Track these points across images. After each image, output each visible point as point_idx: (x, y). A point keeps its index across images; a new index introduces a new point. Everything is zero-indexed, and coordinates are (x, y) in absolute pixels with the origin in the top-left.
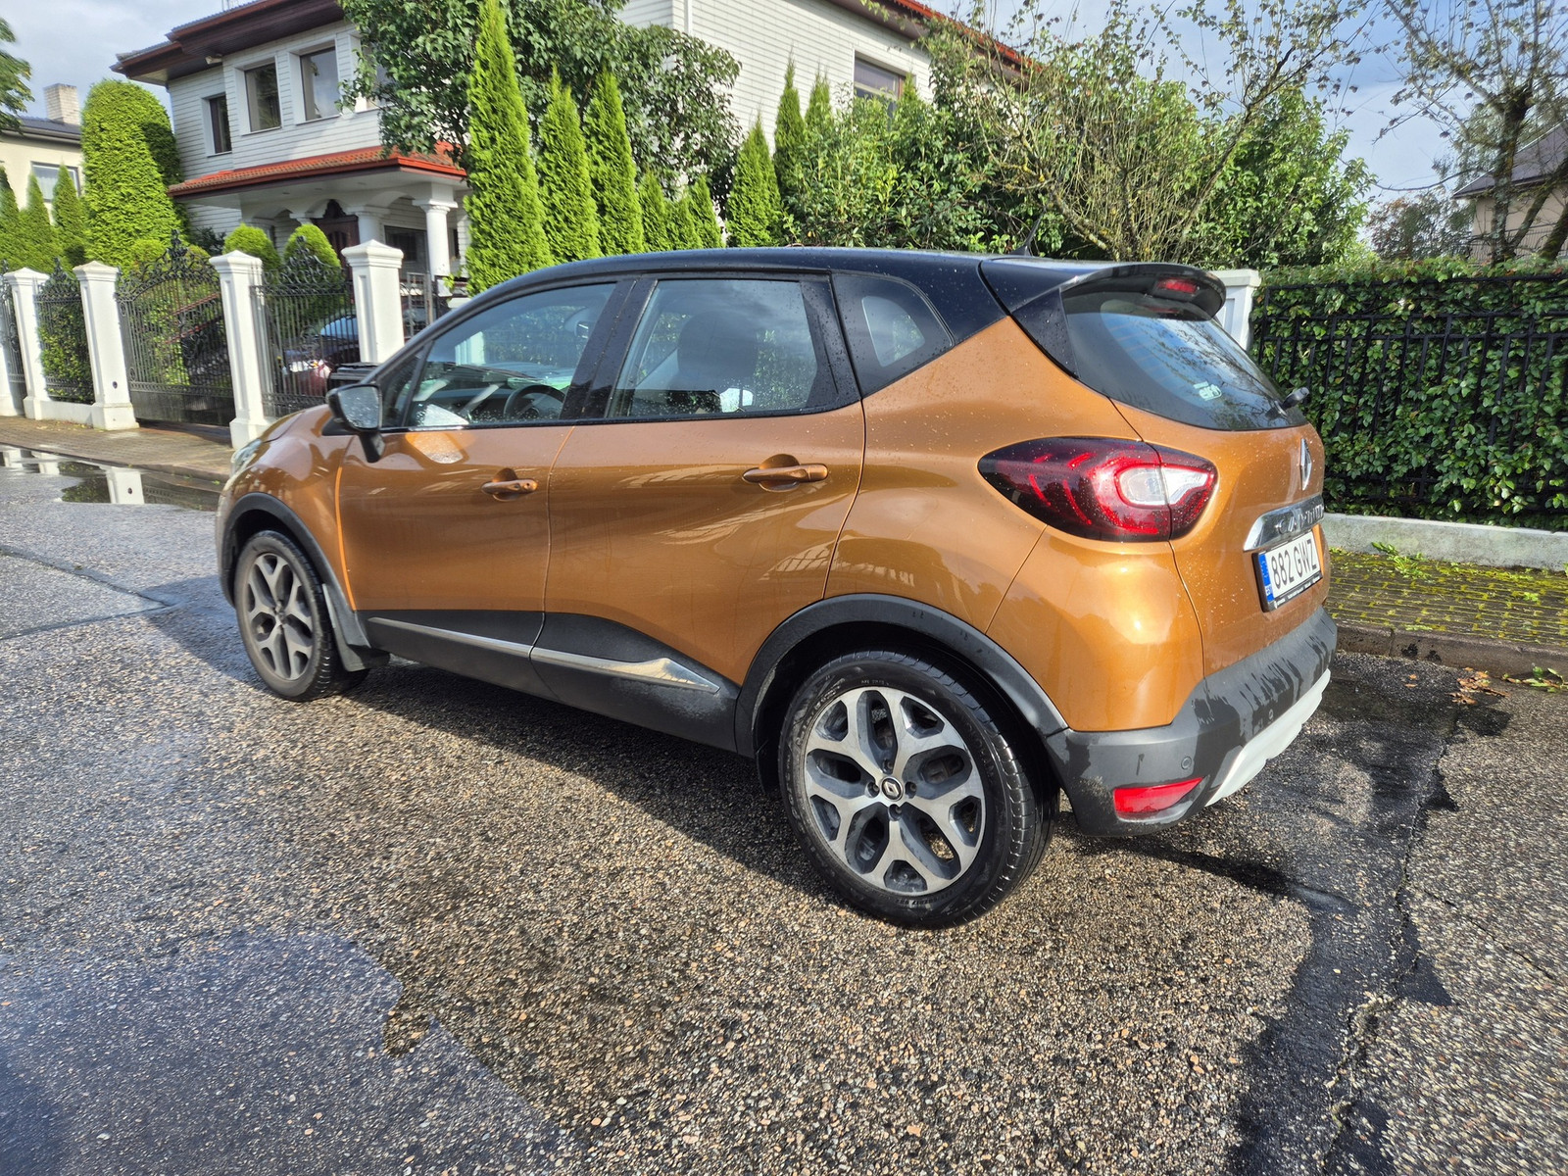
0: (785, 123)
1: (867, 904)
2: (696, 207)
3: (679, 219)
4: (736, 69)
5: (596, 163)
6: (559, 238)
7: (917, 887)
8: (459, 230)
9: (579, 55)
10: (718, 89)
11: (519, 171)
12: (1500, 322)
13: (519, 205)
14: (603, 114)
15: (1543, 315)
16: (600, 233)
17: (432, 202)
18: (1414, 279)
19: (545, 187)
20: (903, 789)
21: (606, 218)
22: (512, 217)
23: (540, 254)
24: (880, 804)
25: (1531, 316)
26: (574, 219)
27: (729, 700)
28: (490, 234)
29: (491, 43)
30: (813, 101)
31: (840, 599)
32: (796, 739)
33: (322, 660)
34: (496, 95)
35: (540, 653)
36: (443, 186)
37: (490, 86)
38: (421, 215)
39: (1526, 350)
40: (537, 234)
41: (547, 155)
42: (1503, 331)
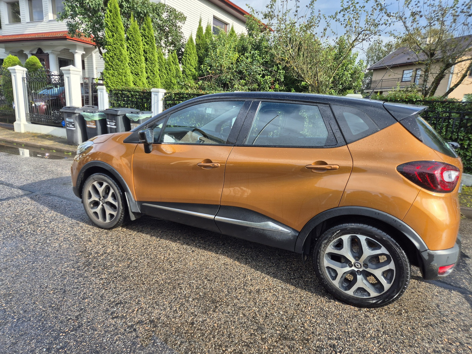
0: (199, 36)
1: (346, 300)
2: (173, 60)
3: (169, 64)
4: (185, 18)
5: (144, 45)
6: (133, 68)
7: (365, 295)
8: (85, 61)
9: (140, 11)
10: (179, 24)
11: (121, 46)
12: (429, 113)
13: (122, 57)
14: (147, 29)
15: (441, 112)
16: (146, 67)
17: (76, 51)
18: (407, 100)
19: (129, 52)
20: (362, 265)
21: (148, 62)
22: (119, 61)
23: (128, 73)
24: (353, 270)
25: (438, 112)
26: (138, 62)
27: (295, 236)
28: (112, 66)
29: (113, 4)
30: (207, 30)
31: (345, 207)
32: (322, 249)
33: (121, 216)
34: (115, 21)
35: (217, 218)
36: (80, 46)
37: (112, 18)
38: (73, 55)
39: (436, 121)
40: (127, 67)
41: (129, 41)
42: (430, 116)
